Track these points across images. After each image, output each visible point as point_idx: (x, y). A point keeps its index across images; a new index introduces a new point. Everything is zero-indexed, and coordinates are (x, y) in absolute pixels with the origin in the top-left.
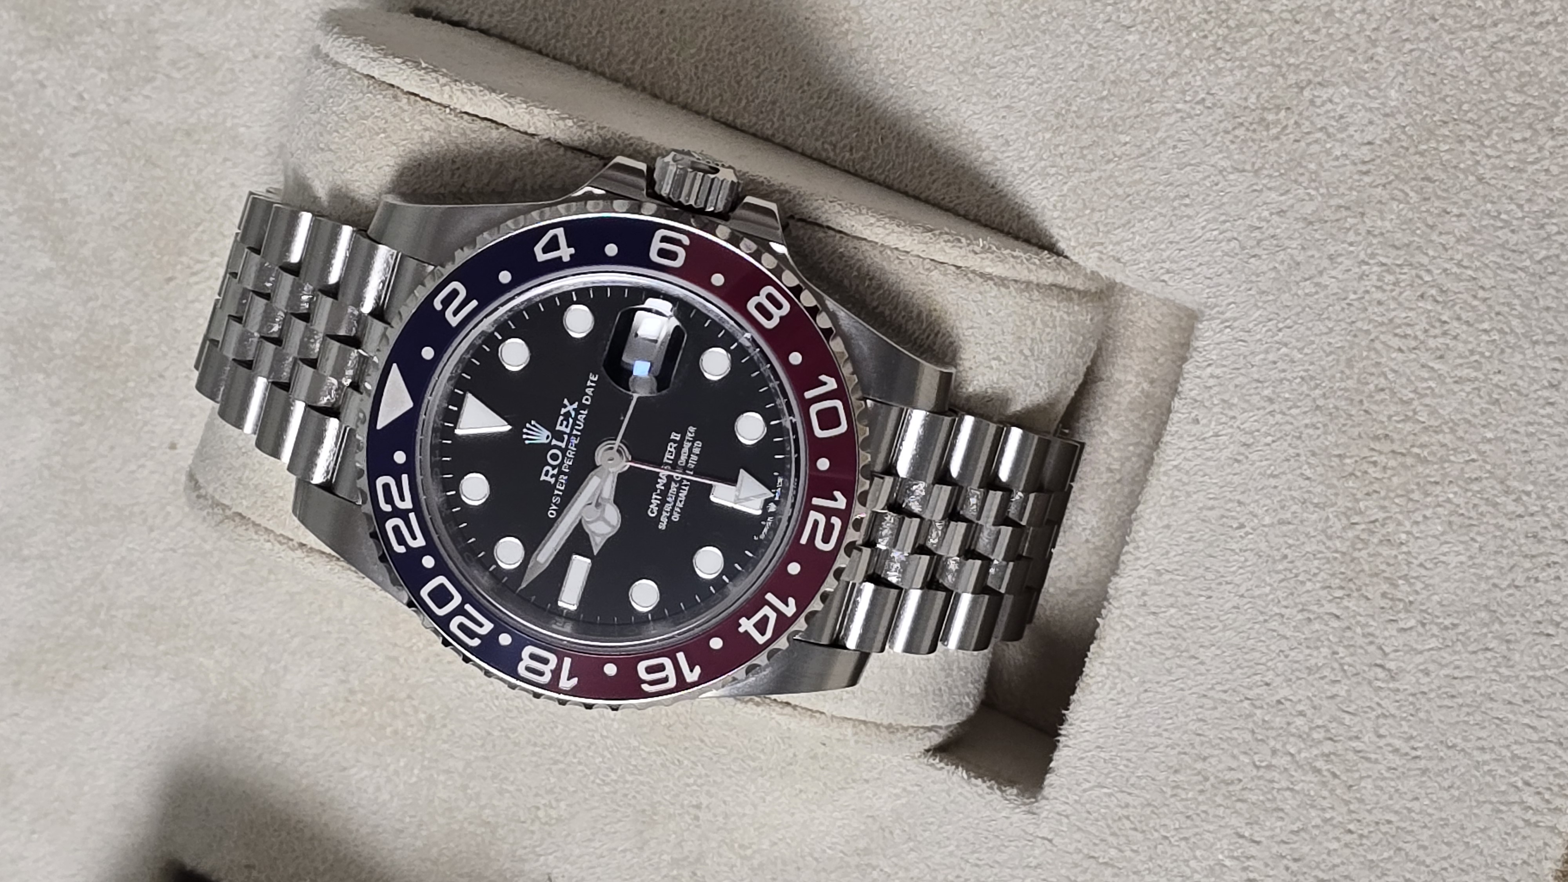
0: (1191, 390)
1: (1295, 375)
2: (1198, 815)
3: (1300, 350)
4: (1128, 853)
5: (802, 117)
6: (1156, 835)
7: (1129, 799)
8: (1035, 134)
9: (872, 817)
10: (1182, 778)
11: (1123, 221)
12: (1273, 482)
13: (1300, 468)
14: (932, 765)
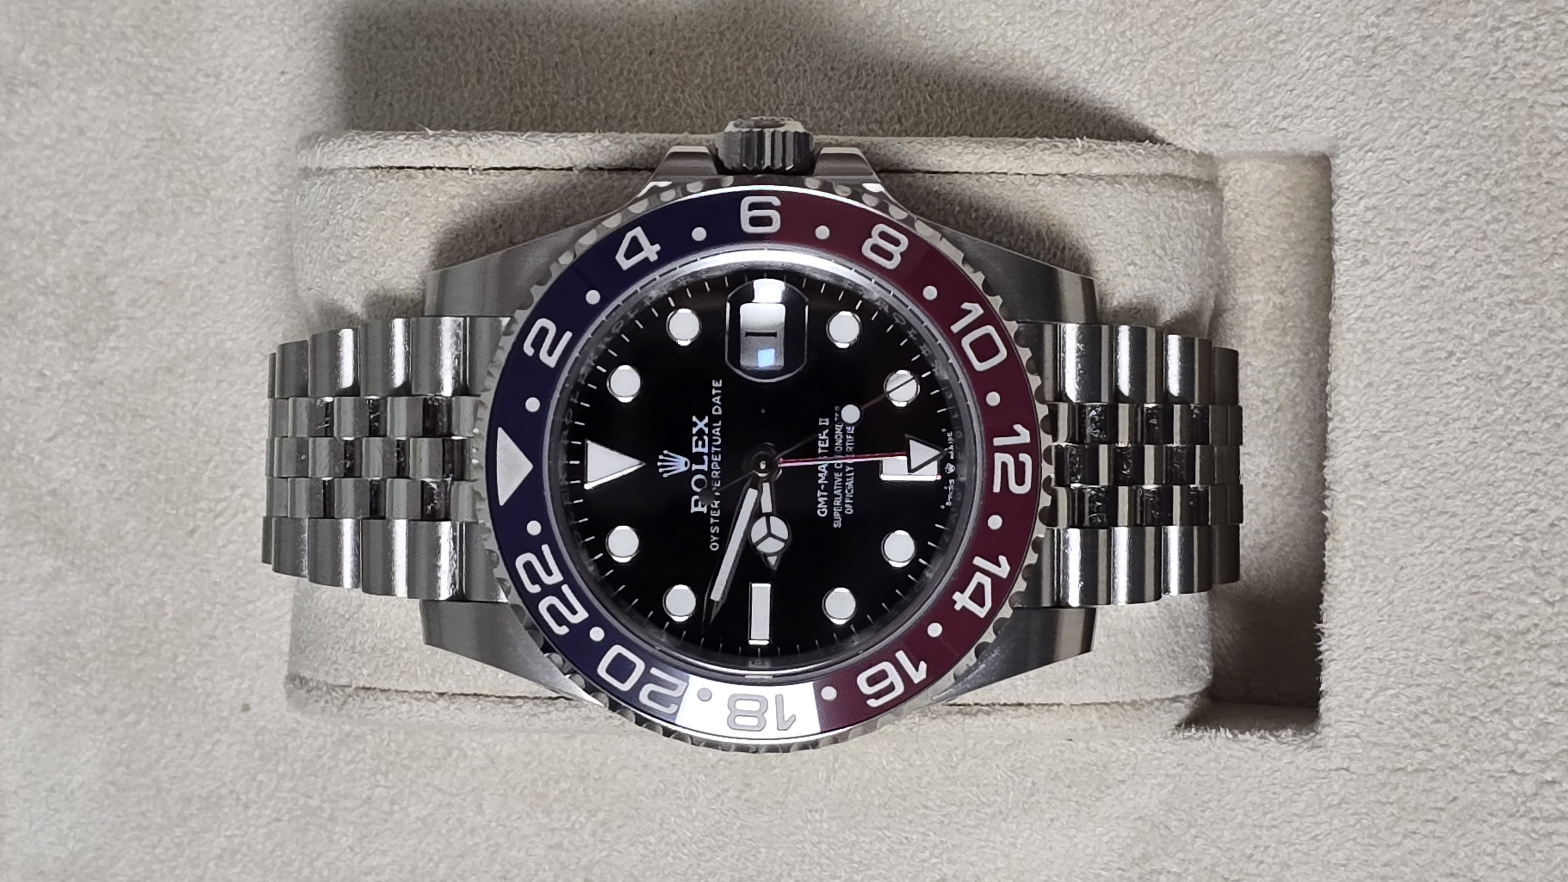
0: (1349, 232)
1: (1458, 174)
2: (1503, 680)
3: (1456, 146)
4: (1439, 751)
5: (836, 105)
6: (1462, 719)
7: (1420, 691)
8: (1095, 29)
9: (1140, 818)
10: (1473, 647)
11: (1219, 84)
12: (1470, 295)
13: (1495, 269)
14: (1189, 737)
